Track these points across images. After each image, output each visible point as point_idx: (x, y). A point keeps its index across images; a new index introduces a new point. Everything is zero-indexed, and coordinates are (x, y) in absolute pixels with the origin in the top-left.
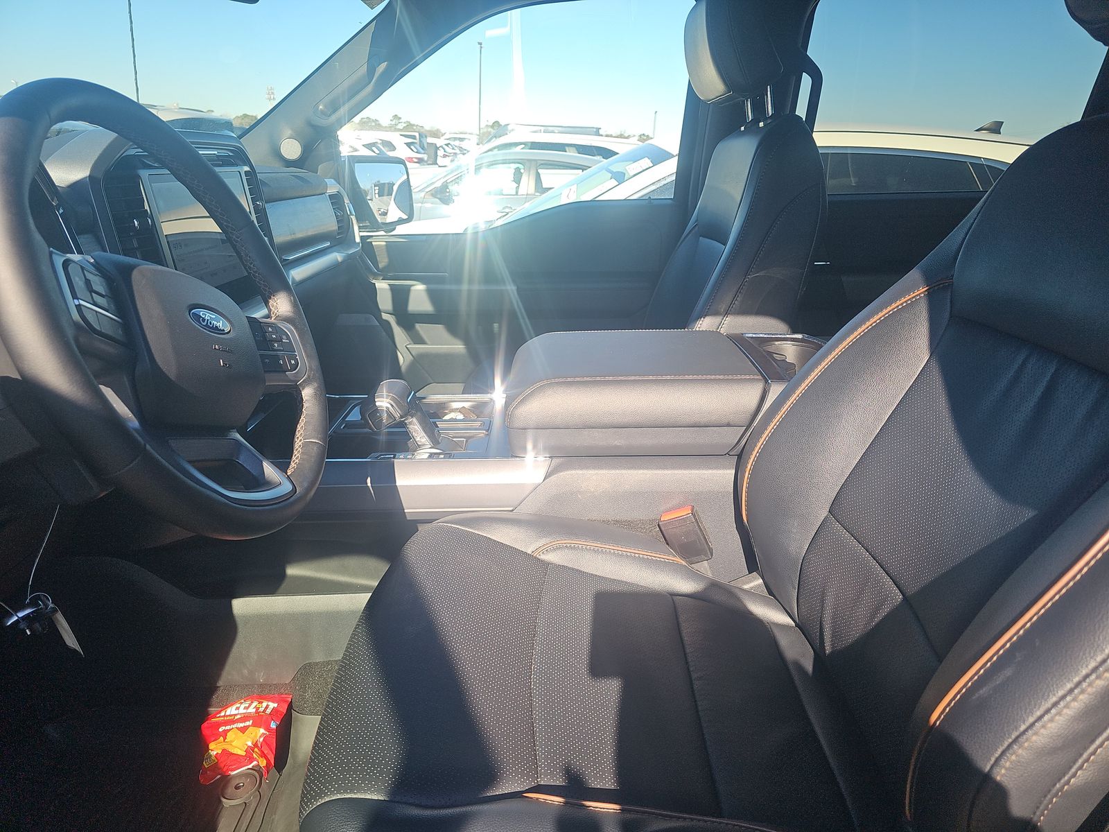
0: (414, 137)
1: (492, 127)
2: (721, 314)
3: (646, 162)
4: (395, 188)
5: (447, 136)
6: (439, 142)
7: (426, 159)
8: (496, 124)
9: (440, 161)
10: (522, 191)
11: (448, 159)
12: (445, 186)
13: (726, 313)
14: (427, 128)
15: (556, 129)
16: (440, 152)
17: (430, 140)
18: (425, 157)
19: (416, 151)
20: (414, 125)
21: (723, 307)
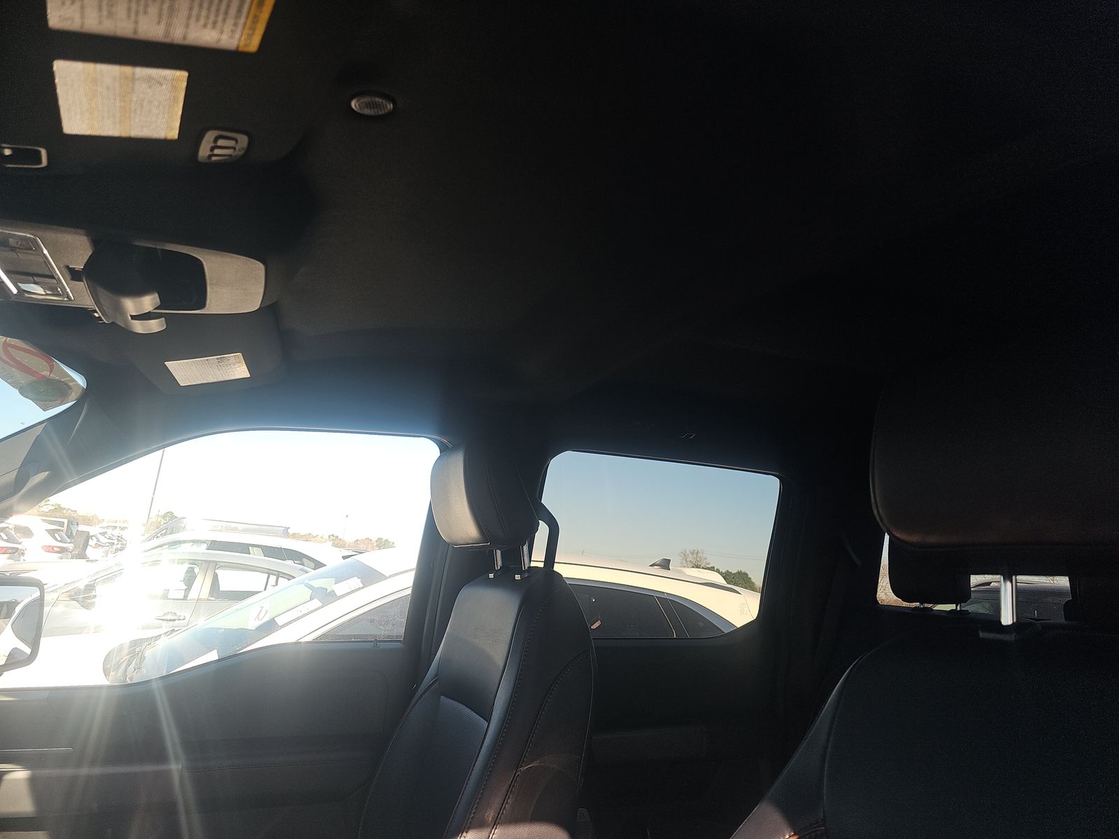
0: (62, 524)
1: (164, 517)
2: (488, 826)
3: (355, 582)
4: (18, 609)
5: (105, 524)
6: (93, 530)
7: (71, 548)
8: (170, 516)
9: (90, 552)
10: (193, 594)
11: (100, 551)
12: (90, 587)
13: (496, 823)
14: (81, 512)
15: (240, 527)
16: (92, 542)
17: (82, 528)
18: (71, 546)
19: (59, 539)
20: (64, 509)
21: (490, 815)
